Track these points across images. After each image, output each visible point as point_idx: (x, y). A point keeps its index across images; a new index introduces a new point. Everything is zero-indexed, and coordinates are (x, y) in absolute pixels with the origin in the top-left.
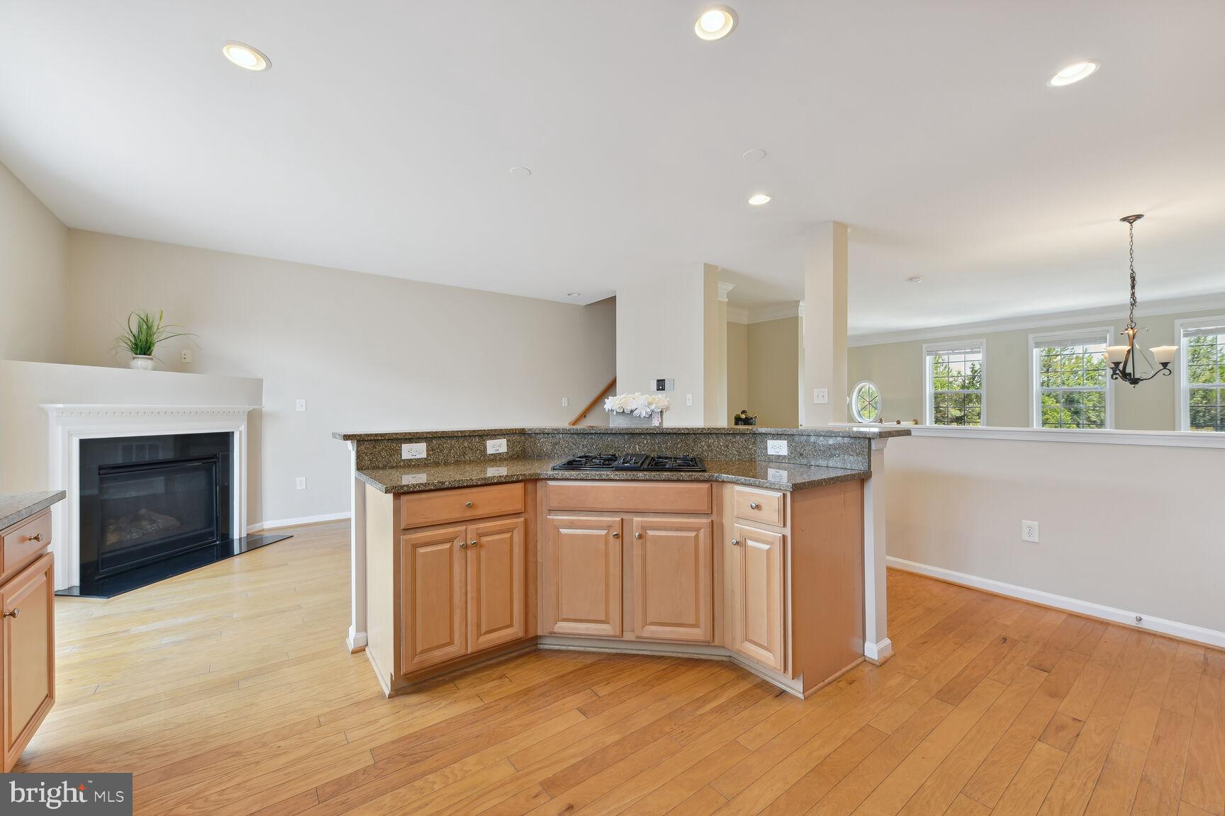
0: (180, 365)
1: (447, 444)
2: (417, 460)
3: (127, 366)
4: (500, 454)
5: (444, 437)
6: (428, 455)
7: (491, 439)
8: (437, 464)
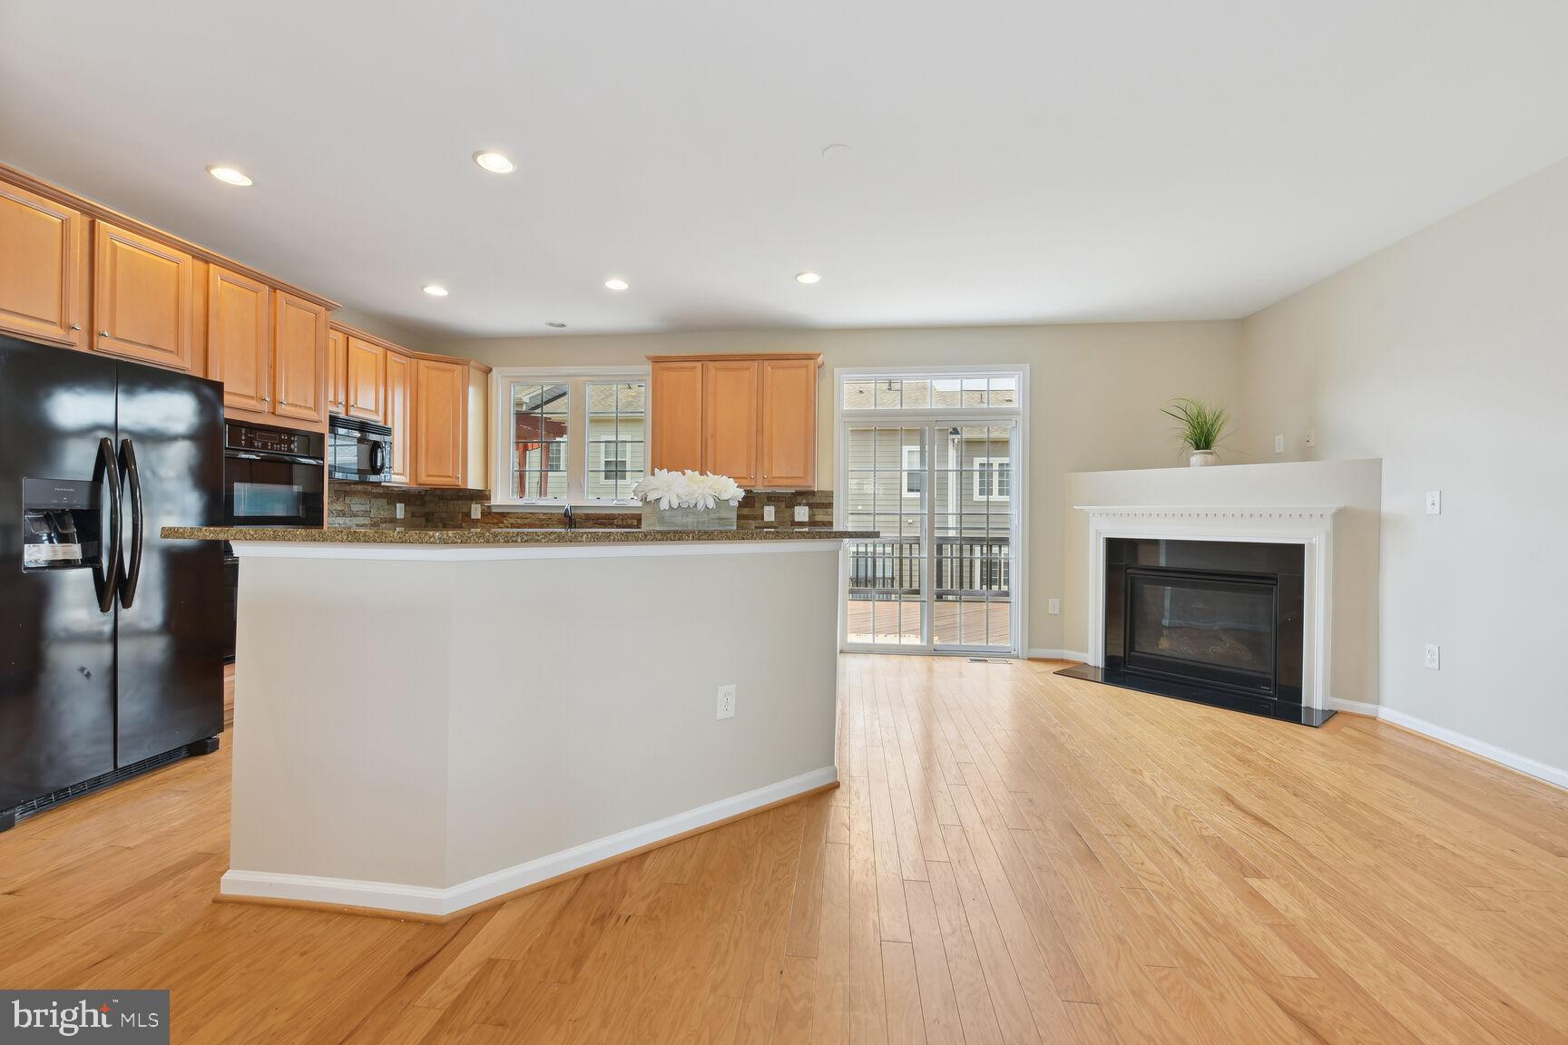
3: (1182, 464)
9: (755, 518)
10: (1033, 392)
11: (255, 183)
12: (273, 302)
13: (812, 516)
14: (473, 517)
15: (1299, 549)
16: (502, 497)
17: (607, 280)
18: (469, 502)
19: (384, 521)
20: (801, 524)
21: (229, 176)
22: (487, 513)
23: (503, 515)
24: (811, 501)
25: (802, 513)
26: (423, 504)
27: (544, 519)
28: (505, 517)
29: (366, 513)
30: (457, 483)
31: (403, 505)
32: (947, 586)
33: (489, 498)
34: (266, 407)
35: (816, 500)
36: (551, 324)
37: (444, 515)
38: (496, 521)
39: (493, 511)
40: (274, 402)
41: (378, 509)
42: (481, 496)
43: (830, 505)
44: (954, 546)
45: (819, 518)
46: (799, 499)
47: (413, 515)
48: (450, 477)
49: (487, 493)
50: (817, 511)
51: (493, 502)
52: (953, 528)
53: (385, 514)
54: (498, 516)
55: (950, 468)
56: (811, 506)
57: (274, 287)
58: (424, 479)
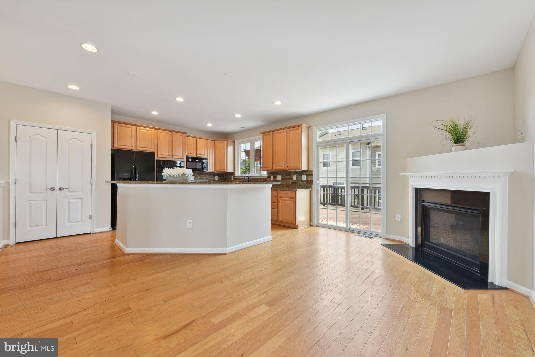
9: (291, 179)
10: (387, 126)
11: (159, 114)
12: (172, 135)
13: (307, 179)
14: (231, 179)
15: (488, 194)
16: (238, 174)
17: (235, 115)
18: (230, 176)
19: (212, 180)
20: (304, 181)
21: (155, 113)
22: (234, 178)
23: (239, 178)
24: (307, 174)
25: (304, 178)
26: (224, 176)
29: (207, 179)
30: (225, 171)
31: (217, 177)
32: (365, 205)
34: (170, 157)
35: (308, 173)
36: (241, 127)
37: (227, 179)
38: (238, 180)
39: (236, 178)
40: (173, 155)
41: (210, 178)
42: (233, 174)
43: (312, 175)
44: (369, 190)
45: (309, 179)
46: (303, 173)
47: (220, 179)
48: (223, 169)
50: (309, 177)
51: (236, 175)
52: (368, 183)
53: (213, 179)
55: (376, 158)
56: (307, 175)
57: (172, 131)
58: (217, 170)
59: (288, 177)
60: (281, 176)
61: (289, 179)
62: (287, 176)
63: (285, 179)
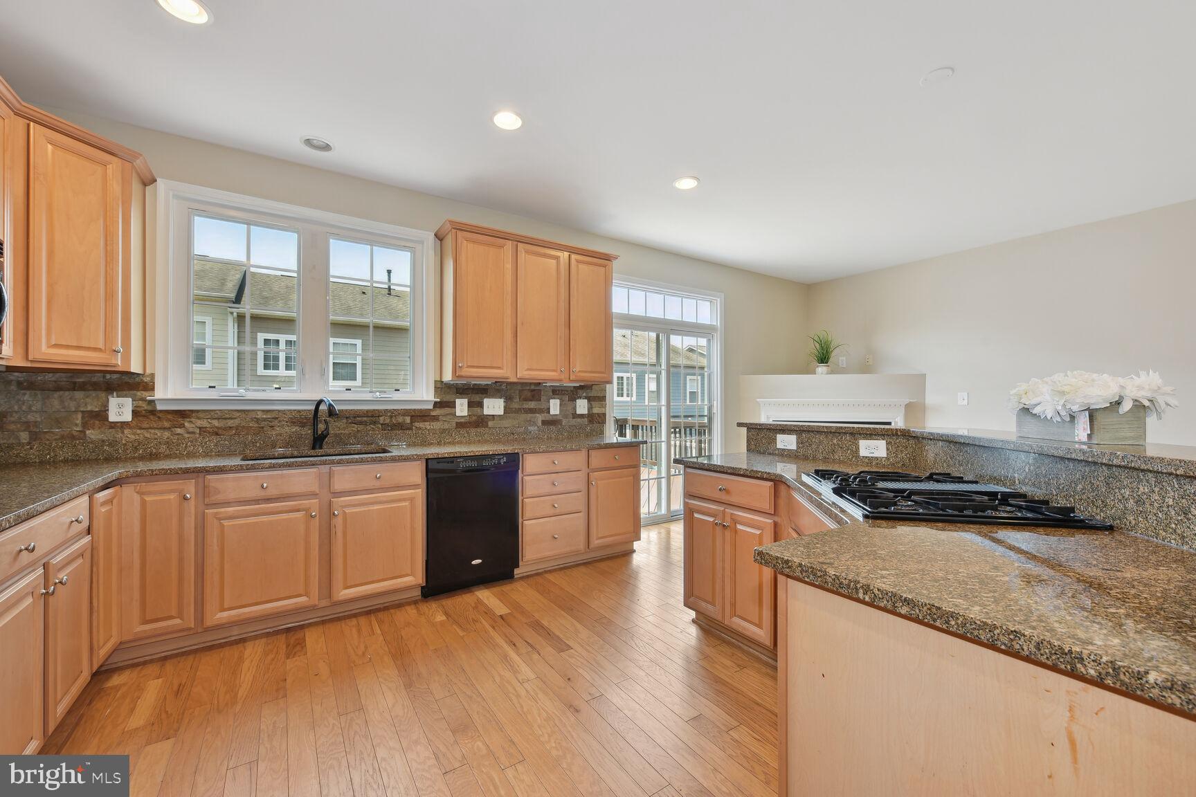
0: (865, 368)
1: (816, 439)
2: (789, 450)
3: (814, 372)
4: (877, 458)
5: (813, 431)
6: (798, 447)
7: (865, 438)
8: (806, 458)
9: (540, 411)
13: (590, 408)
14: (113, 418)
16: (182, 385)
17: (495, 113)
18: (103, 395)
20: (582, 416)
22: (147, 414)
23: (183, 414)
24: (590, 395)
25: (583, 406)
27: (265, 420)
28: (188, 417)
30: (113, 362)
33: (150, 387)
35: (593, 392)
36: (308, 142)
38: (167, 424)
39: (159, 407)
42: (133, 384)
43: (604, 398)
45: (596, 410)
46: (580, 392)
48: (99, 350)
49: (146, 379)
50: (594, 404)
51: (160, 393)
54: (170, 416)
56: (589, 399)
59: (532, 405)
60: (502, 400)
61: (532, 411)
62: (526, 400)
63: (518, 411)
